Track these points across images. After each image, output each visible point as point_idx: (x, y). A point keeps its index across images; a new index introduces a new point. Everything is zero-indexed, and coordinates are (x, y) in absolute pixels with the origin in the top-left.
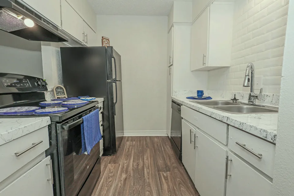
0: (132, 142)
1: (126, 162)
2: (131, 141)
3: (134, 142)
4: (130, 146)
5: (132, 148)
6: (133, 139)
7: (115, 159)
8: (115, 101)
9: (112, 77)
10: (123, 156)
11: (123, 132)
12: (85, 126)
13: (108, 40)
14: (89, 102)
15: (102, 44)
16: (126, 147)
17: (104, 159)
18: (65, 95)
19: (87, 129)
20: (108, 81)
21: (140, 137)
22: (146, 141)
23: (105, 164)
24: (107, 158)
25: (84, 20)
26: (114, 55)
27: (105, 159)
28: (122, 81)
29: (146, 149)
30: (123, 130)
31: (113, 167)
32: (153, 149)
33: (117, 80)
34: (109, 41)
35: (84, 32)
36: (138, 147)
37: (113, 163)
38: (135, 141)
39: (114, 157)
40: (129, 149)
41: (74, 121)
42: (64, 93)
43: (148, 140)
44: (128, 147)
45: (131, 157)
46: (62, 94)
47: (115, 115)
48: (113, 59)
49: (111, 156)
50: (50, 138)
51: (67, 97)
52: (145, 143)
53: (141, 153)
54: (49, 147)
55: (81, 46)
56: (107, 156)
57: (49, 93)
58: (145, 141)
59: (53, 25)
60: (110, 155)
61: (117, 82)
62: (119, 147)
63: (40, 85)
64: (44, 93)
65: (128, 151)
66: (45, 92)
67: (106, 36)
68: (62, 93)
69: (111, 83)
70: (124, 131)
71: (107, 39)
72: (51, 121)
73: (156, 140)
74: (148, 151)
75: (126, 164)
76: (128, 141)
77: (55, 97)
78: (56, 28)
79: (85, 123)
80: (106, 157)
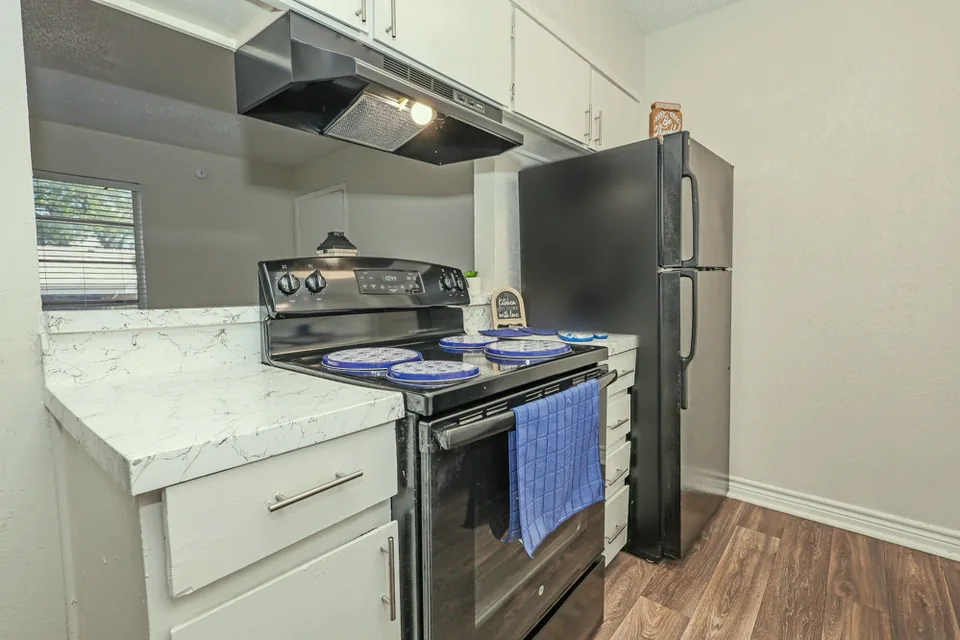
0: (762, 536)
1: (717, 621)
2: (761, 529)
3: (776, 542)
4: (751, 551)
5: (759, 564)
6: (771, 521)
7: (672, 586)
8: (684, 353)
9: (677, 255)
10: (710, 589)
11: (728, 480)
12: (520, 442)
13: (676, 111)
14: (573, 347)
15: (651, 131)
16: (732, 549)
17: (627, 567)
18: (520, 317)
19: (531, 454)
20: (662, 270)
21: (812, 525)
22: (845, 554)
23: (629, 591)
24: (642, 565)
25: (593, 67)
26: (692, 166)
27: (633, 569)
28: (736, 269)
29: (840, 600)
30: (728, 473)
31: (658, 618)
32: (885, 616)
33: (699, 265)
34: (680, 117)
35: (590, 105)
36: (791, 569)
37: (657, 601)
38: (780, 534)
39: (671, 574)
40: (742, 563)
41: (485, 417)
42: (518, 311)
43: (861, 558)
44: (740, 551)
45: (744, 609)
46: (513, 315)
47: (684, 408)
48: (686, 183)
49: (657, 567)
50: (402, 465)
51: (525, 326)
52: (839, 564)
53: (805, 610)
54: (395, 491)
55: (573, 155)
56: (644, 557)
57: (479, 311)
58: (839, 557)
59: (486, 104)
60: (656, 562)
61: (699, 274)
62: (697, 538)
63: (449, 289)
64: (461, 311)
65: (740, 572)
66: (464, 308)
67: (665, 98)
68: (514, 312)
69: (674, 277)
70: (731, 477)
71: (672, 107)
72: (406, 409)
73: (913, 571)
74: (854, 611)
75: (714, 632)
76: (743, 522)
77: (492, 324)
78: (495, 111)
79: (521, 431)
80: (639, 561)
